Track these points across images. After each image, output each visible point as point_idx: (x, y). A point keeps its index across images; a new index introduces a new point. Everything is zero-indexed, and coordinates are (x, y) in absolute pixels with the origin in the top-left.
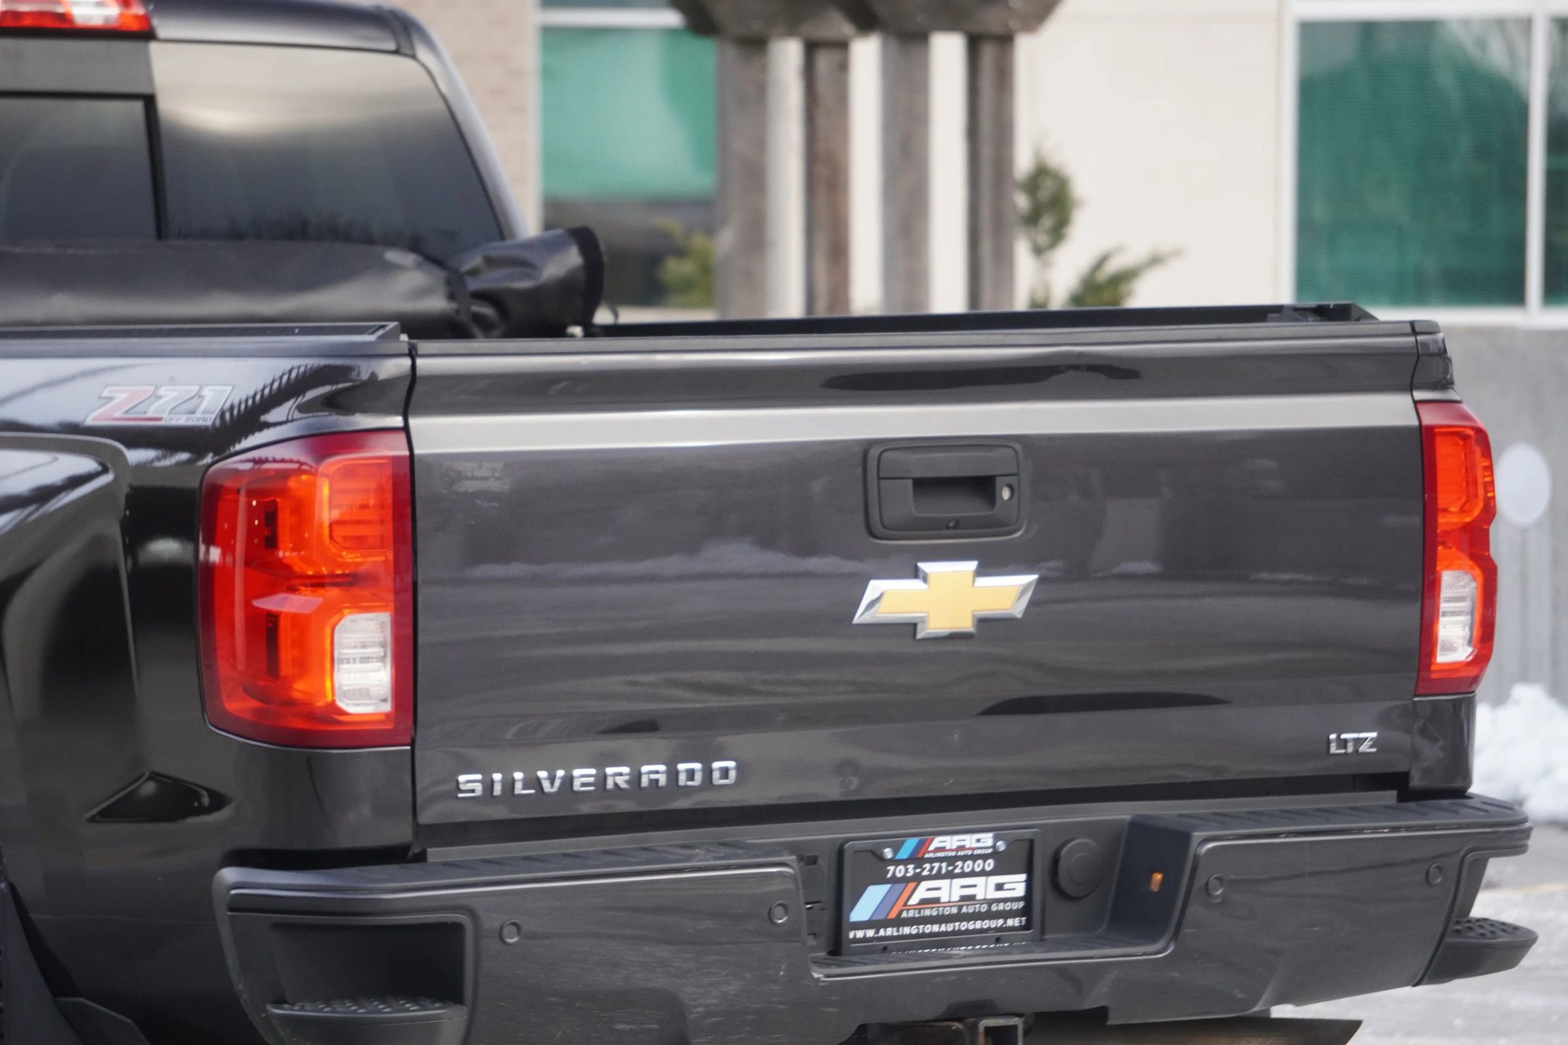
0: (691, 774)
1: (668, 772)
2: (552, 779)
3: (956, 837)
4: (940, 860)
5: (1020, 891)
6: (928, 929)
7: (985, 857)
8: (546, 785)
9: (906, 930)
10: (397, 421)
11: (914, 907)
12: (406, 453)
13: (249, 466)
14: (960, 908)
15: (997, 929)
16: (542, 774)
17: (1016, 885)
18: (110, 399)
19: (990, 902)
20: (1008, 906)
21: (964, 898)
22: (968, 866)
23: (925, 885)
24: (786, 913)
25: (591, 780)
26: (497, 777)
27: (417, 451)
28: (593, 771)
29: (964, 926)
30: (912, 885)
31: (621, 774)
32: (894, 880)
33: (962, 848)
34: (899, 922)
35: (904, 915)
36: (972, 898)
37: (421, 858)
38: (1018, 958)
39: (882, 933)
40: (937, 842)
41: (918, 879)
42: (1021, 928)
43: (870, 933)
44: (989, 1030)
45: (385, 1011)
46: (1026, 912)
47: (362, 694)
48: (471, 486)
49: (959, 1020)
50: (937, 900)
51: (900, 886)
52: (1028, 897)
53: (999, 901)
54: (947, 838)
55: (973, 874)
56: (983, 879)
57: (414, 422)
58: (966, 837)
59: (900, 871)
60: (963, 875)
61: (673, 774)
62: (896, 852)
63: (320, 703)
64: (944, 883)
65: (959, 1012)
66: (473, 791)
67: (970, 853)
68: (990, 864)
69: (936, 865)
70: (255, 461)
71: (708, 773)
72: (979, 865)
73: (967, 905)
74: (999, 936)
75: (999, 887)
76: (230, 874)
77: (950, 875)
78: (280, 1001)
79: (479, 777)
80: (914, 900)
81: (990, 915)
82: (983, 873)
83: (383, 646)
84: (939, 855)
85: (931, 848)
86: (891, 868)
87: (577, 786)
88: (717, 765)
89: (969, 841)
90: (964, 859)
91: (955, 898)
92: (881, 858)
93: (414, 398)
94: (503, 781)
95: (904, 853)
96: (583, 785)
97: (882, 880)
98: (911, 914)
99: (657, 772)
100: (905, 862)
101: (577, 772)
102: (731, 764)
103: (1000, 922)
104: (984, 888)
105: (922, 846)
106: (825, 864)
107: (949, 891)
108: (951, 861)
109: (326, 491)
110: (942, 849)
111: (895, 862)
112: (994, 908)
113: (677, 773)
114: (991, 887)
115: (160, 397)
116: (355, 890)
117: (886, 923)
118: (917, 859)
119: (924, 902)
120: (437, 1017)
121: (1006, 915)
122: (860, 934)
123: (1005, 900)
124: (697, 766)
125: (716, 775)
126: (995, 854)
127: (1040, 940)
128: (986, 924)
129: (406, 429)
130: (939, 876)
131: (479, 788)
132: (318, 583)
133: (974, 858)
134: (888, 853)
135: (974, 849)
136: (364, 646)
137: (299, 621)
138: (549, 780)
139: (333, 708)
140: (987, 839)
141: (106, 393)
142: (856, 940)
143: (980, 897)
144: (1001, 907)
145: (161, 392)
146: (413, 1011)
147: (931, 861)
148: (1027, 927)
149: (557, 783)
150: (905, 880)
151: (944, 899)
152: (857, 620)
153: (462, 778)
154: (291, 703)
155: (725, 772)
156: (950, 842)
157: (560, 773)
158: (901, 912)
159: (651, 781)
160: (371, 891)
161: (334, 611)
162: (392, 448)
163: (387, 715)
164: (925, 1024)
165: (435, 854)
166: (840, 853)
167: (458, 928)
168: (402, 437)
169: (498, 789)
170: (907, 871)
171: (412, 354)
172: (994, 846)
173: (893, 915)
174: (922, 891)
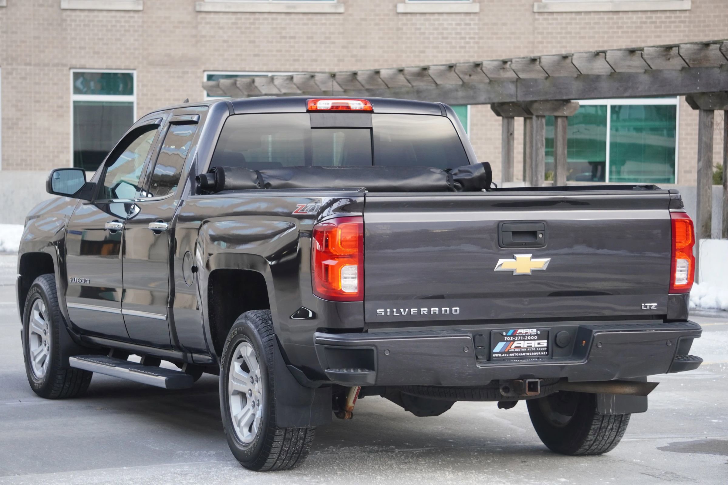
0: (446, 311)
1: (439, 310)
2: (404, 311)
3: (525, 330)
4: (521, 336)
5: (545, 345)
6: (517, 354)
7: (534, 336)
8: (403, 313)
9: (511, 355)
10: (361, 214)
12: (363, 223)
14: (527, 349)
15: (538, 355)
16: (402, 310)
17: (544, 343)
19: (536, 348)
20: (542, 349)
21: (528, 346)
22: (529, 338)
23: (516, 342)
24: (468, 349)
25: (416, 312)
26: (388, 310)
27: (366, 222)
28: (417, 309)
29: (528, 354)
30: (512, 342)
31: (425, 310)
32: (507, 341)
33: (527, 333)
34: (508, 352)
35: (510, 350)
36: (531, 346)
37: (366, 331)
39: (503, 355)
40: (519, 331)
41: (514, 341)
42: (546, 355)
43: (500, 355)
44: (529, 383)
45: (352, 372)
46: (547, 350)
47: (349, 287)
48: (380, 232)
49: (521, 379)
50: (520, 347)
51: (508, 343)
52: (548, 347)
53: (538, 347)
54: (523, 330)
55: (531, 340)
56: (534, 341)
57: (365, 214)
59: (508, 339)
60: (528, 340)
61: (441, 311)
62: (507, 333)
63: (339, 289)
64: (522, 342)
65: (522, 377)
66: (381, 314)
67: (529, 334)
68: (536, 337)
69: (519, 337)
71: (451, 311)
72: (532, 338)
73: (529, 349)
74: (538, 357)
75: (539, 344)
76: (317, 335)
77: (524, 340)
78: (328, 368)
79: (383, 310)
80: (513, 347)
81: (536, 351)
82: (534, 340)
83: (356, 274)
84: (520, 334)
85: (518, 332)
86: (506, 338)
87: (412, 313)
88: (454, 308)
89: (529, 331)
90: (528, 336)
91: (526, 346)
92: (503, 335)
93: (365, 208)
94: (390, 312)
95: (510, 334)
96: (414, 313)
97: (504, 341)
98: (512, 350)
99: (436, 310)
100: (510, 336)
101: (412, 310)
102: (458, 308)
103: (539, 353)
104: (534, 344)
105: (515, 332)
106: (485, 336)
107: (524, 345)
108: (524, 336)
109: (339, 233)
110: (522, 333)
111: (507, 336)
112: (537, 349)
114: (537, 344)
116: (348, 340)
117: (504, 353)
118: (513, 335)
119: (516, 347)
120: (367, 373)
121: (541, 351)
122: (496, 355)
123: (541, 347)
124: (448, 309)
125: (453, 311)
126: (537, 335)
127: (551, 358)
128: (535, 354)
129: (363, 216)
130: (520, 340)
131: (383, 313)
132: (338, 257)
133: (531, 336)
134: (504, 334)
135: (530, 333)
136: (349, 274)
137: (333, 267)
140: (535, 331)
141: (297, 206)
142: (495, 357)
143: (533, 346)
144: (540, 349)
145: (308, 206)
146: (360, 372)
148: (548, 354)
149: (406, 312)
150: (510, 341)
151: (522, 347)
152: (495, 270)
153: (378, 310)
155: (456, 311)
156: (524, 331)
157: (407, 310)
158: (509, 350)
159: (434, 312)
161: (342, 265)
162: (359, 221)
163: (356, 293)
165: (370, 330)
166: (490, 333)
167: (372, 350)
168: (362, 219)
169: (388, 314)
170: (510, 338)
171: (365, 196)
172: (537, 333)
173: (506, 351)
174: (516, 344)
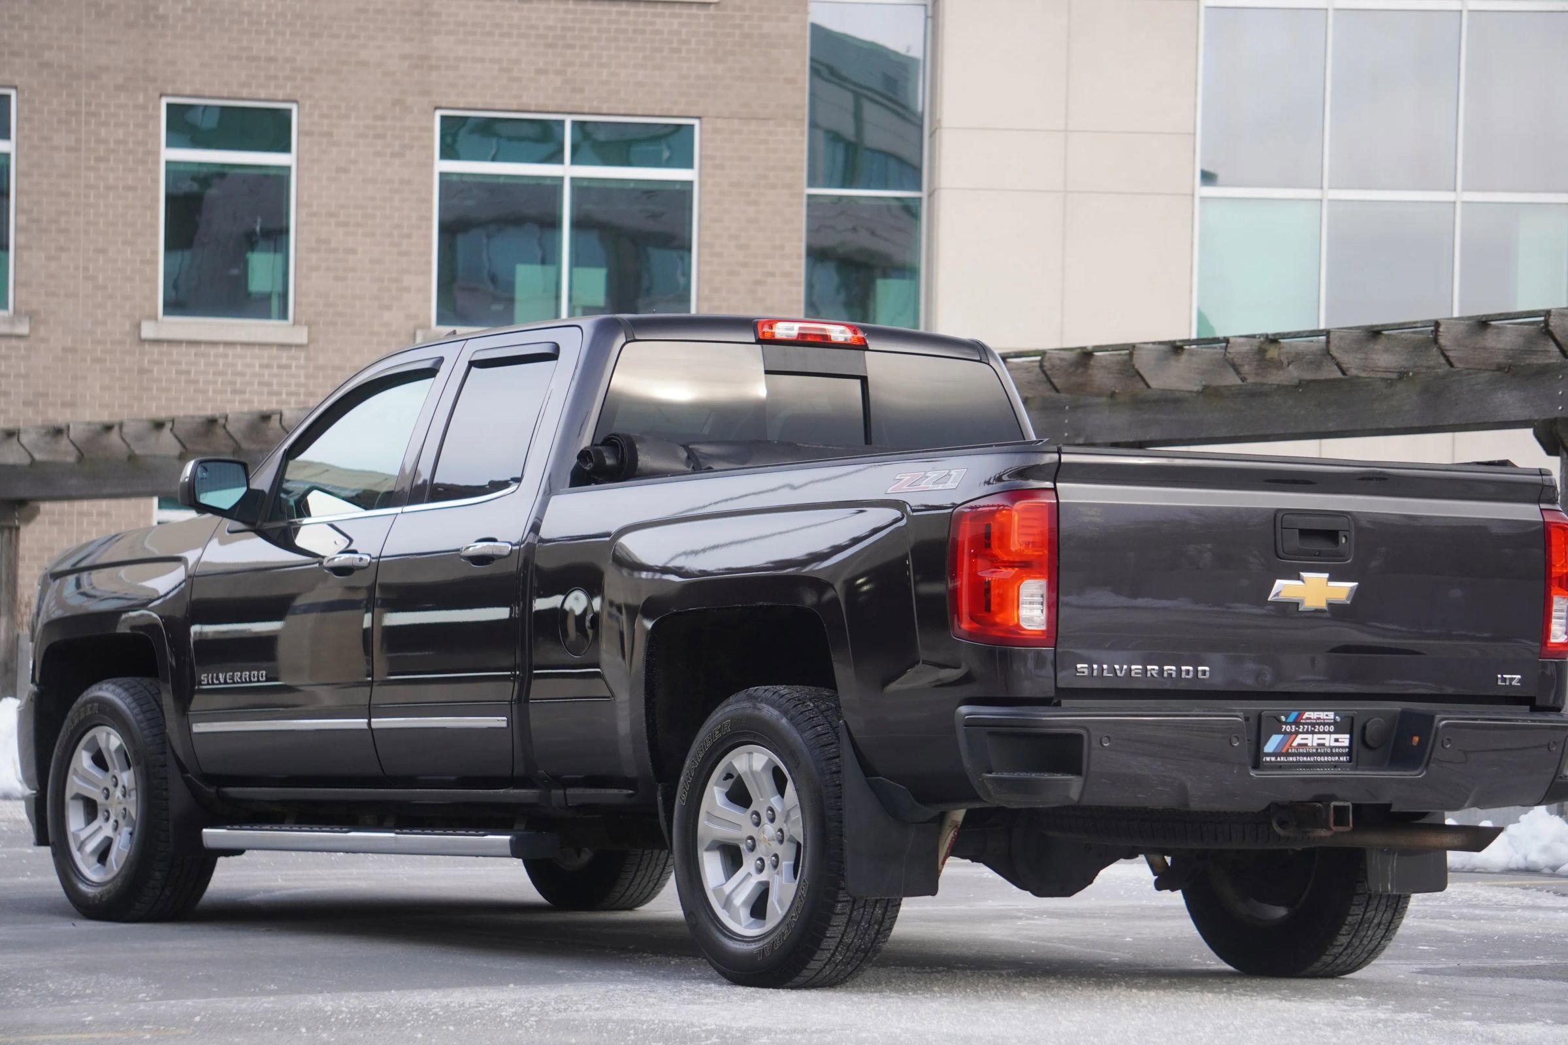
0: (1188, 672)
1: (1176, 671)
2: (1121, 670)
3: (1316, 713)
4: (1308, 724)
5: (1346, 743)
6: (1301, 759)
7: (1329, 724)
8: (1118, 672)
9: (1291, 759)
10: (1049, 485)
11: (1294, 748)
12: (1055, 501)
13: (969, 510)
14: (1317, 749)
15: (1335, 762)
16: (1117, 667)
17: (1345, 740)
18: (901, 480)
19: (1332, 748)
20: (1341, 750)
21: (1319, 745)
22: (1321, 728)
23: (1300, 736)
24: (1238, 740)
25: (1140, 671)
26: (1095, 666)
27: (1061, 501)
28: (1140, 667)
29: (1319, 759)
30: (1294, 736)
31: (1154, 669)
32: (1285, 733)
33: (1319, 719)
34: (1287, 754)
35: (1290, 751)
36: (1323, 745)
37: (1058, 704)
38: (1349, 773)
39: (1279, 759)
40: (1307, 715)
41: (1297, 733)
42: (1348, 762)
43: (1273, 759)
44: (1335, 807)
45: (1046, 776)
46: (1349, 754)
47: (1030, 620)
48: (1086, 519)
49: (1320, 802)
50: (1306, 745)
51: (1288, 736)
52: (1350, 747)
53: (1336, 747)
54: (1312, 713)
55: (1324, 733)
56: (1328, 735)
57: (1058, 485)
58: (1321, 713)
59: (1288, 728)
60: (1319, 733)
61: (1179, 671)
62: (1287, 718)
63: (1011, 624)
64: (1309, 736)
65: (1319, 799)
66: (1084, 672)
67: (1322, 721)
68: (1332, 728)
69: (1306, 727)
70: (971, 508)
71: (1196, 671)
72: (1327, 728)
73: (1321, 750)
74: (1335, 765)
75: (1336, 740)
76: (964, 709)
77: (1313, 733)
78: (990, 772)
79: (1086, 666)
80: (1295, 744)
81: (1332, 754)
82: (1329, 733)
83: (1042, 596)
84: (1307, 721)
85: (1304, 717)
86: (1284, 726)
87: (1133, 674)
88: (1200, 668)
89: (1322, 715)
90: (1319, 724)
91: (1315, 744)
92: (1280, 721)
93: (1059, 473)
94: (1098, 669)
95: (1291, 719)
96: (1136, 673)
97: (1279, 732)
98: (1293, 750)
99: (1171, 670)
100: (1290, 724)
101: (1133, 667)
102: (1207, 668)
103: (1337, 758)
104: (1329, 740)
105: (1300, 716)
106: (1253, 721)
107: (1312, 740)
108: (1313, 725)
109: (1016, 518)
110: (1310, 719)
111: (1286, 723)
112: (1334, 751)
113: (1181, 671)
114: (1332, 740)
115: (928, 477)
116: (1031, 715)
117: (1281, 755)
118: (1297, 723)
119: (1299, 745)
120: (1070, 780)
121: (1339, 755)
122: (1268, 759)
123: (1339, 747)
124: (1191, 668)
125: (1200, 674)
126: (1335, 723)
127: (1356, 768)
128: (1330, 759)
129: (1055, 489)
130: (1307, 732)
131: (1086, 671)
132: (1011, 564)
133: (1324, 724)
134: (1283, 718)
135: (1324, 719)
136: (1032, 596)
137: (1003, 583)
138: (1121, 669)
139: (1018, 626)
140: (1331, 715)
141: (898, 477)
142: (1266, 762)
143: (1327, 744)
144: (1337, 750)
145: (928, 474)
146: (1059, 777)
147: (1303, 724)
148: (1350, 761)
149: (1123, 672)
150: (1291, 733)
151: (1310, 744)
152: (1269, 599)
153: (1079, 666)
154: (995, 624)
155: (1204, 672)
156: (1313, 715)
157: (1125, 667)
158: (1288, 749)
159: (1168, 674)
160: (1040, 716)
161: (1019, 579)
162: (1048, 499)
163: (1043, 631)
164: (1301, 803)
165: (1065, 703)
166: (1260, 717)
167: (1080, 737)
168: (1054, 493)
169: (1095, 673)
170: (1291, 728)
171: (1059, 452)
172: (1334, 719)
173: (1284, 751)
174: (1299, 740)
